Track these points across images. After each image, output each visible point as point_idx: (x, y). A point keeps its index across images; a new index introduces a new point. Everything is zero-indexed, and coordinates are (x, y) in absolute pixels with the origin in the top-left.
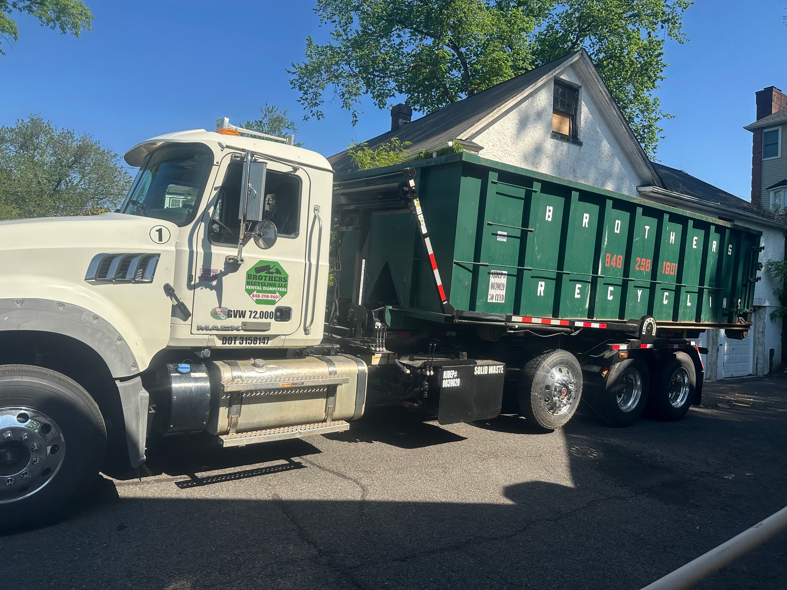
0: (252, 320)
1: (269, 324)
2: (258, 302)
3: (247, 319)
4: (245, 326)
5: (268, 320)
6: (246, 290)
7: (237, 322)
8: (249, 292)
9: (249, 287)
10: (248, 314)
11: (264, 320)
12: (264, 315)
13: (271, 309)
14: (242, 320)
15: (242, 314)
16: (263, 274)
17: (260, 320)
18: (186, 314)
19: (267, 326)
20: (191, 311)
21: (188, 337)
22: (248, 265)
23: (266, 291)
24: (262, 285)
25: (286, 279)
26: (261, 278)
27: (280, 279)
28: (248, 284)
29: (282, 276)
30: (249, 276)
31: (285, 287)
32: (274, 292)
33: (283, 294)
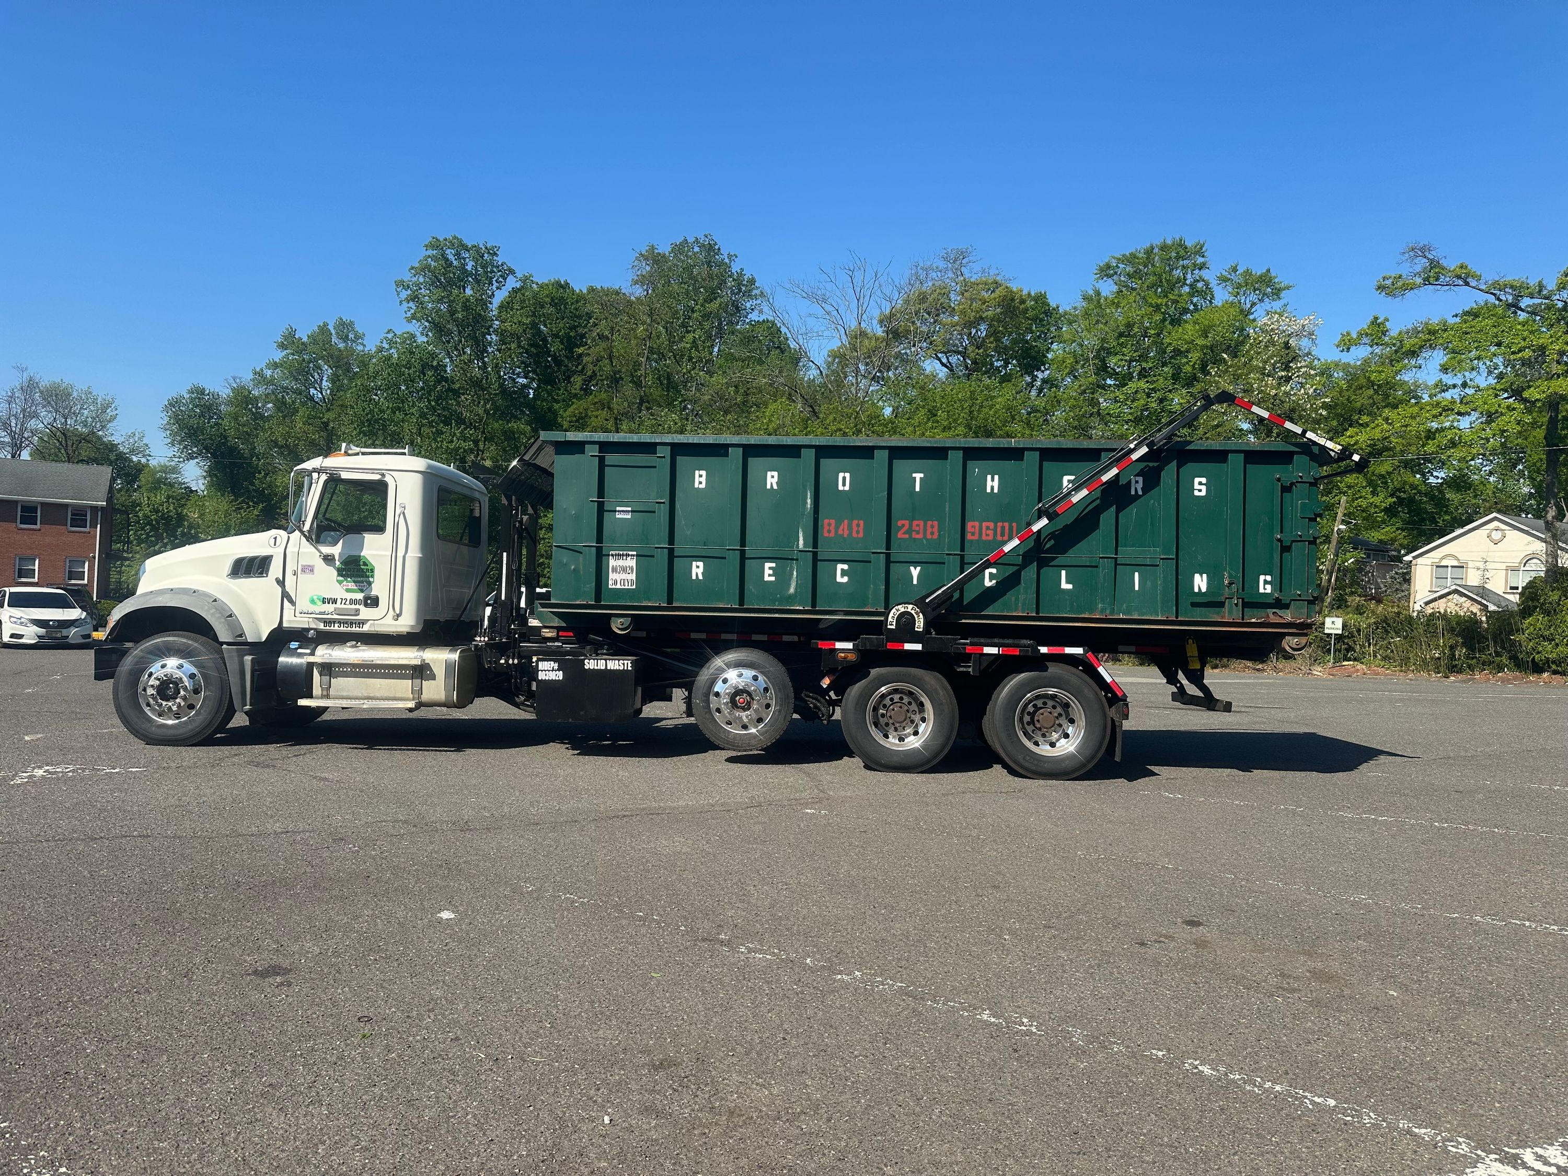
0: (343, 606)
1: (358, 610)
2: (347, 591)
3: (338, 605)
4: (337, 611)
5: (358, 606)
6: (337, 581)
7: (330, 608)
8: (340, 582)
9: (339, 578)
10: (339, 601)
12: (353, 602)
13: (360, 596)
14: (334, 606)
15: (335, 601)
16: (351, 566)
17: (350, 606)
18: (292, 602)
19: (357, 612)
20: (294, 598)
21: (291, 620)
22: (339, 560)
23: (354, 581)
24: (351, 576)
25: (373, 570)
26: (350, 570)
27: (368, 570)
28: (338, 575)
29: (369, 567)
30: (339, 569)
31: (372, 577)
32: (362, 582)
33: (370, 584)
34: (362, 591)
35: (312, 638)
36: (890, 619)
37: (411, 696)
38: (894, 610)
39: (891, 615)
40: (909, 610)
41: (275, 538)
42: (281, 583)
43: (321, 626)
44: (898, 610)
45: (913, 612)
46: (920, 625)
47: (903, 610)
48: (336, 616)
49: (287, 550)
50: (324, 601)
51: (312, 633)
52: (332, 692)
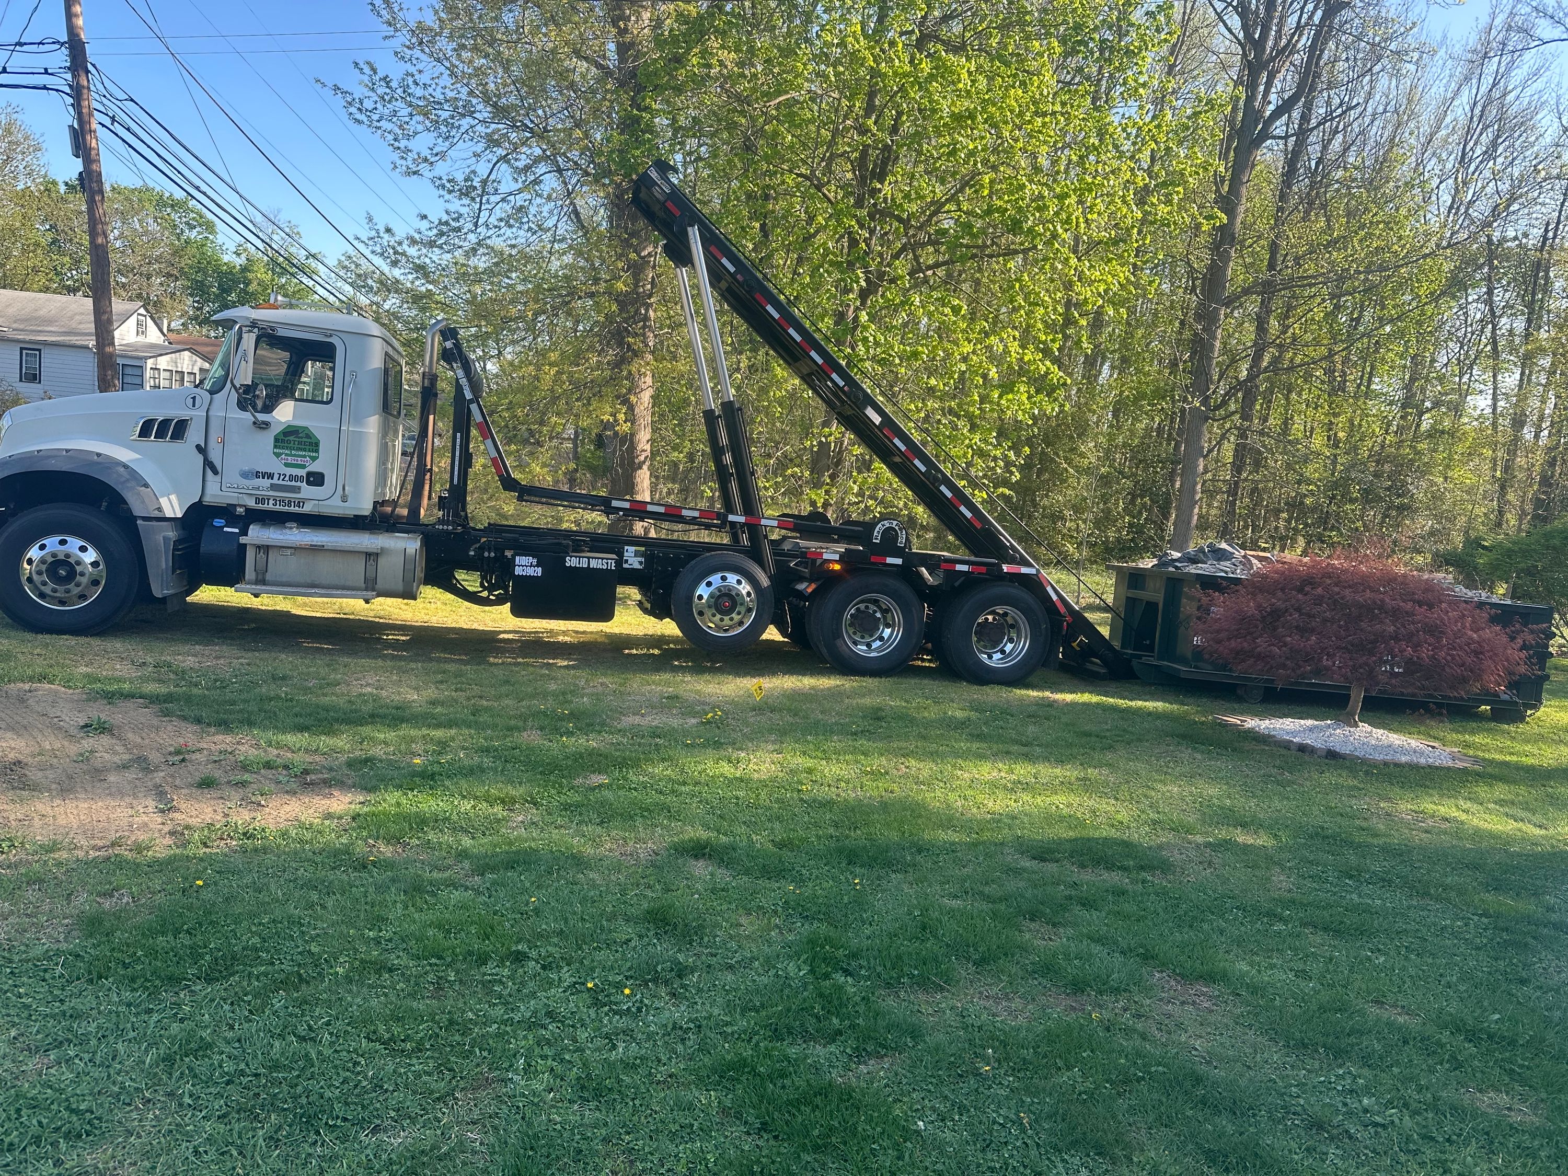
0: (281, 482)
1: (299, 488)
2: (287, 465)
3: (275, 481)
4: (273, 487)
5: (299, 484)
6: (274, 453)
7: (267, 482)
8: (278, 455)
9: (276, 450)
10: (276, 476)
11: (293, 483)
12: (293, 478)
13: (302, 472)
14: (270, 481)
15: (271, 476)
16: (292, 438)
17: (289, 483)
18: (215, 472)
19: (297, 490)
20: (220, 470)
21: (216, 494)
22: (276, 430)
23: (295, 455)
24: (291, 449)
25: (317, 444)
26: (289, 442)
27: (311, 444)
28: (275, 447)
29: (313, 441)
30: (276, 440)
31: (317, 451)
32: (305, 456)
33: (314, 459)
34: (303, 467)
35: (240, 516)
36: (875, 532)
37: (363, 585)
38: (879, 525)
39: (876, 528)
40: (894, 524)
41: (194, 398)
42: (201, 450)
43: (251, 503)
44: (883, 524)
45: (897, 526)
46: (902, 538)
47: (887, 524)
48: (271, 493)
49: (210, 413)
50: (257, 475)
51: (240, 510)
52: (268, 577)
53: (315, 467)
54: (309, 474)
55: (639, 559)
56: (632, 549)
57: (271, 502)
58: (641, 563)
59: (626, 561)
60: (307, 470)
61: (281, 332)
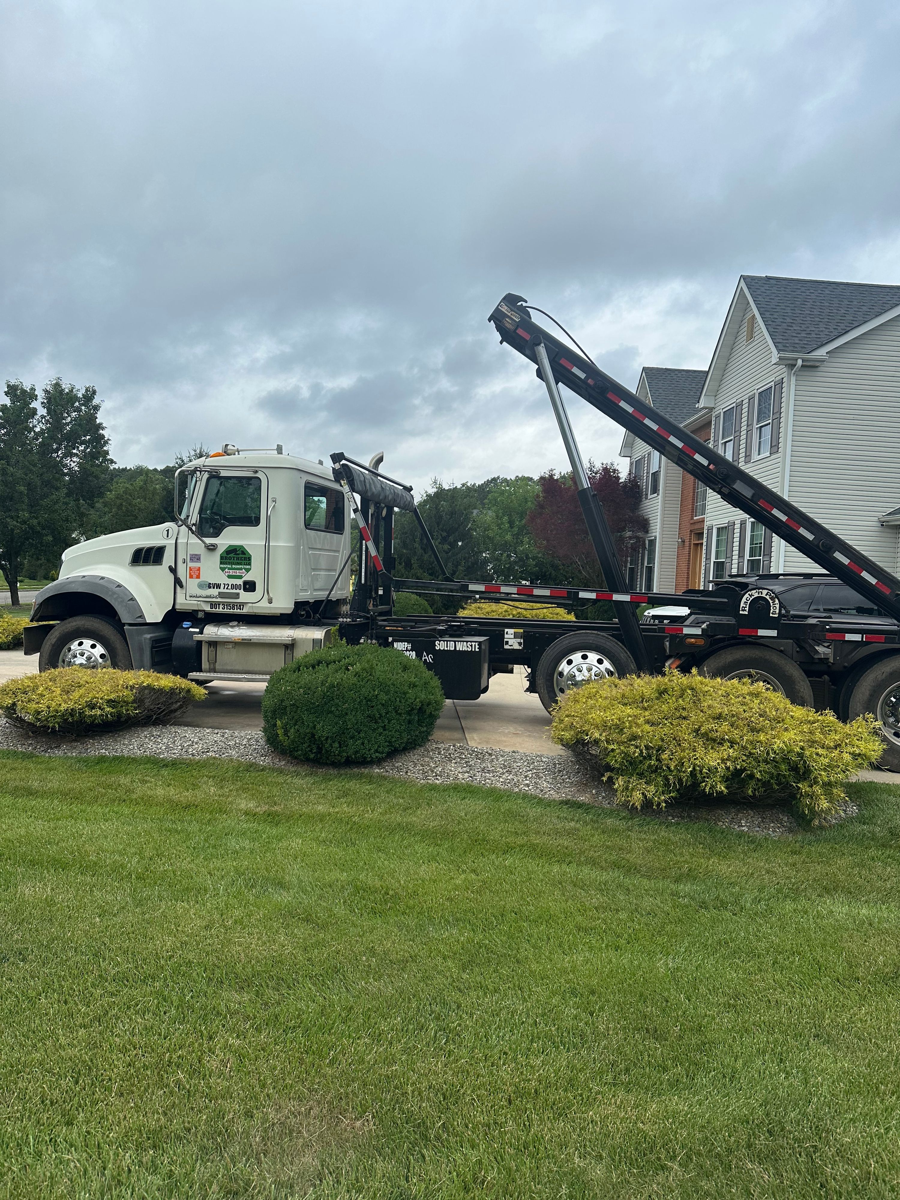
0: (226, 591)
1: (238, 594)
2: (230, 577)
3: (222, 590)
4: (221, 595)
5: (238, 591)
6: (220, 568)
7: (215, 592)
8: (223, 569)
9: (222, 566)
10: (222, 586)
11: (234, 591)
12: (234, 587)
13: (240, 582)
14: (218, 590)
15: (218, 586)
16: (232, 555)
17: (231, 591)
18: (183, 587)
19: (237, 596)
20: (184, 584)
21: (184, 602)
22: (221, 550)
23: (235, 569)
24: (232, 564)
25: (250, 559)
26: (230, 558)
27: (245, 559)
28: (221, 563)
29: (247, 556)
30: (222, 558)
31: (250, 564)
32: (241, 569)
33: (248, 570)
34: (240, 577)
35: (201, 619)
36: (742, 605)
38: (747, 595)
39: (744, 600)
40: (764, 595)
41: (168, 531)
42: (173, 570)
43: (207, 608)
44: (751, 596)
45: (768, 597)
46: (775, 610)
47: (756, 595)
48: (219, 600)
49: (179, 541)
50: (210, 586)
51: (201, 615)
52: (218, 667)
53: (248, 577)
54: (245, 583)
55: (519, 640)
56: (511, 631)
57: (221, 606)
58: (520, 644)
59: (507, 643)
60: (244, 579)
61: (223, 473)
